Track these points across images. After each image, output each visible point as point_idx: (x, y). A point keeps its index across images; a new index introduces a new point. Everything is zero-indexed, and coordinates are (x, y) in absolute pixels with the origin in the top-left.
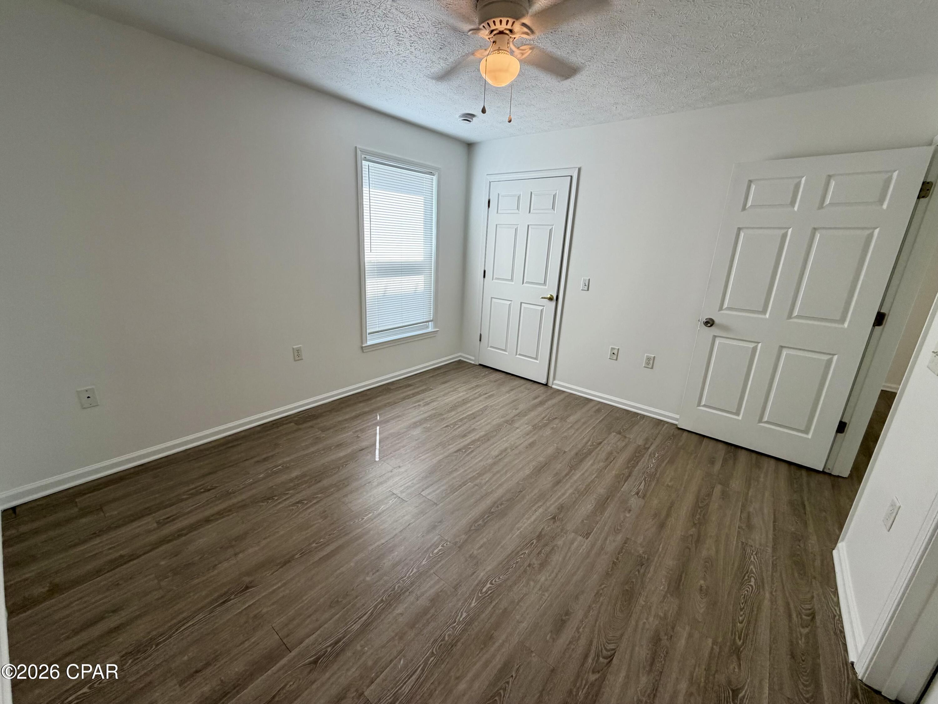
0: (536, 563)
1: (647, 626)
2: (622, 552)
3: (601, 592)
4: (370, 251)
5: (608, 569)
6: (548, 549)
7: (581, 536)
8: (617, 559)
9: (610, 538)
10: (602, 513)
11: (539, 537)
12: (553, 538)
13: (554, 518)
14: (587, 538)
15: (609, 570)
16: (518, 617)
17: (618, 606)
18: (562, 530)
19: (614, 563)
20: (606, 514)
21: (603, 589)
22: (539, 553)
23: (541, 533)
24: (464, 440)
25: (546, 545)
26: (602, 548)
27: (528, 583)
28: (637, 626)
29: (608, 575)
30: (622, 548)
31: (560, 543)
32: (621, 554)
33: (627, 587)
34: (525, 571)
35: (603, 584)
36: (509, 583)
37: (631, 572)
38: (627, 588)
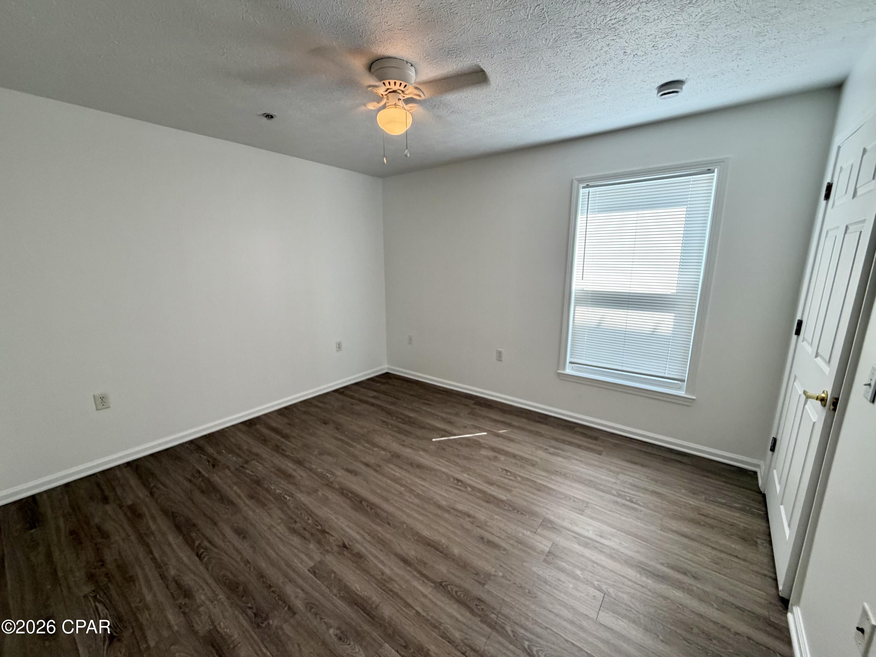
0: (297, 526)
1: (201, 591)
2: (279, 599)
3: (248, 566)
4: (581, 278)
5: (267, 580)
6: (308, 535)
7: (314, 566)
8: (273, 592)
9: (301, 594)
10: (342, 598)
11: (324, 532)
12: (319, 542)
13: (345, 546)
14: (309, 570)
15: (264, 580)
16: (258, 511)
17: (229, 574)
18: (327, 551)
19: (270, 586)
20: (339, 602)
21: (250, 568)
22: (304, 529)
23: (328, 533)
24: (482, 483)
25: (312, 534)
26: (291, 581)
27: (281, 519)
28: (207, 583)
29: (261, 576)
30: (285, 602)
31: (312, 546)
32: (277, 598)
33: (241, 588)
34: (292, 518)
35: (254, 568)
36: (286, 508)
37: (254, 599)
38: (239, 588)
